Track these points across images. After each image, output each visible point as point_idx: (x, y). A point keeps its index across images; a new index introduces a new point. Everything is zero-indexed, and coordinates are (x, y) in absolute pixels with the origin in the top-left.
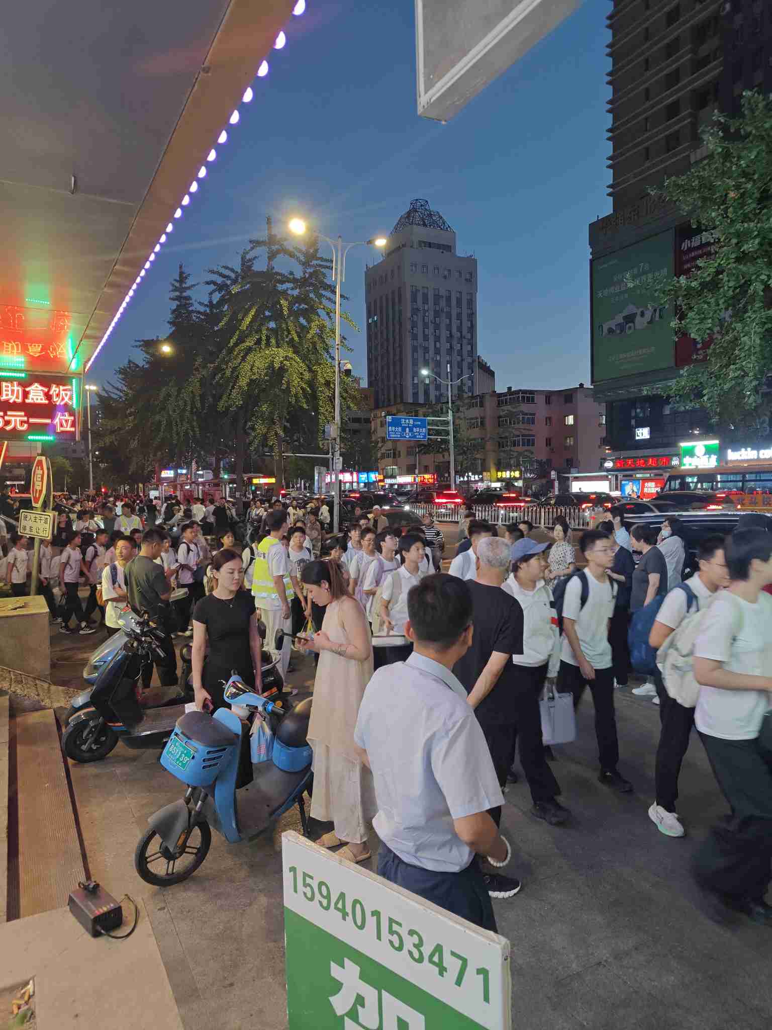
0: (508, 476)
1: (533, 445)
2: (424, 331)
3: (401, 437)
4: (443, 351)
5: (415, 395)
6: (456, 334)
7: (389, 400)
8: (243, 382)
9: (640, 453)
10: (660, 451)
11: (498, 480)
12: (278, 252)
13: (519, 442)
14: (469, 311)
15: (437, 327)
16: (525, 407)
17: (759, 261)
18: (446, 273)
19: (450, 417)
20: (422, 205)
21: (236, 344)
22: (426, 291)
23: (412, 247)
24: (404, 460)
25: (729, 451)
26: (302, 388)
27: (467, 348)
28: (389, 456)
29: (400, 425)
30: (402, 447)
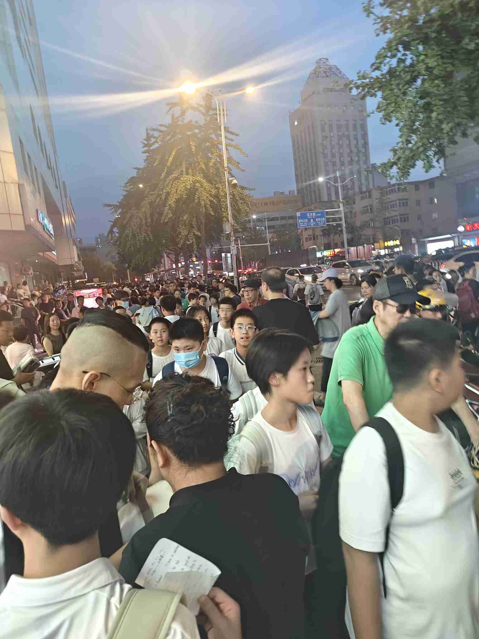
0: (392, 244)
2: (332, 151)
3: (308, 226)
4: (346, 162)
5: (329, 195)
6: (355, 150)
8: (172, 201)
11: (385, 248)
12: (187, 109)
13: (397, 219)
14: (362, 133)
15: (341, 146)
16: (401, 195)
18: (345, 108)
19: (341, 208)
20: (324, 63)
21: (166, 176)
22: (331, 123)
23: (319, 93)
26: (210, 201)
27: (363, 158)
28: (310, 239)
29: (307, 218)
30: (318, 232)
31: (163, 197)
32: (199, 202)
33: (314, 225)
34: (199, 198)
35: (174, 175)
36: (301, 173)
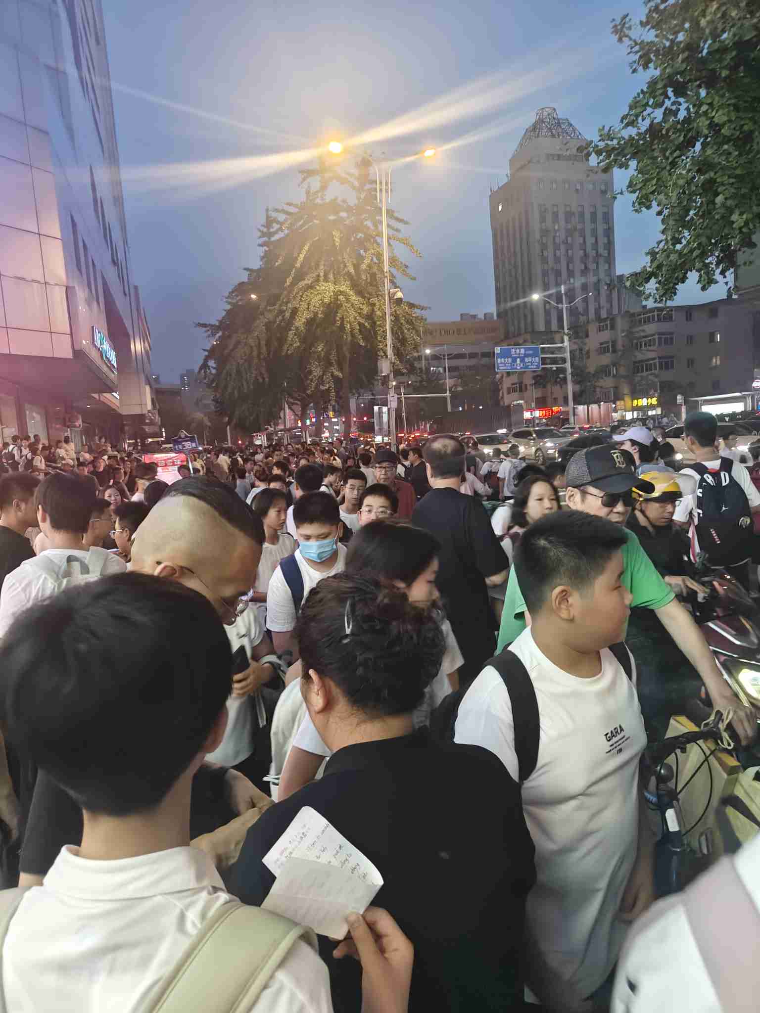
0: (645, 404)
2: (555, 255)
3: (512, 369)
4: (577, 272)
5: (548, 322)
6: (592, 253)
7: (519, 328)
8: (300, 322)
11: (634, 409)
12: (330, 180)
13: (655, 364)
14: (606, 227)
15: (569, 247)
16: (663, 327)
18: (579, 187)
19: (566, 344)
20: (549, 114)
21: (293, 284)
22: (555, 210)
23: (538, 162)
24: (535, 393)
26: (360, 324)
27: (603, 267)
28: (514, 390)
29: (511, 357)
30: (528, 380)
31: (287, 315)
32: (342, 324)
33: (521, 368)
34: (342, 319)
35: (306, 282)
36: (505, 287)
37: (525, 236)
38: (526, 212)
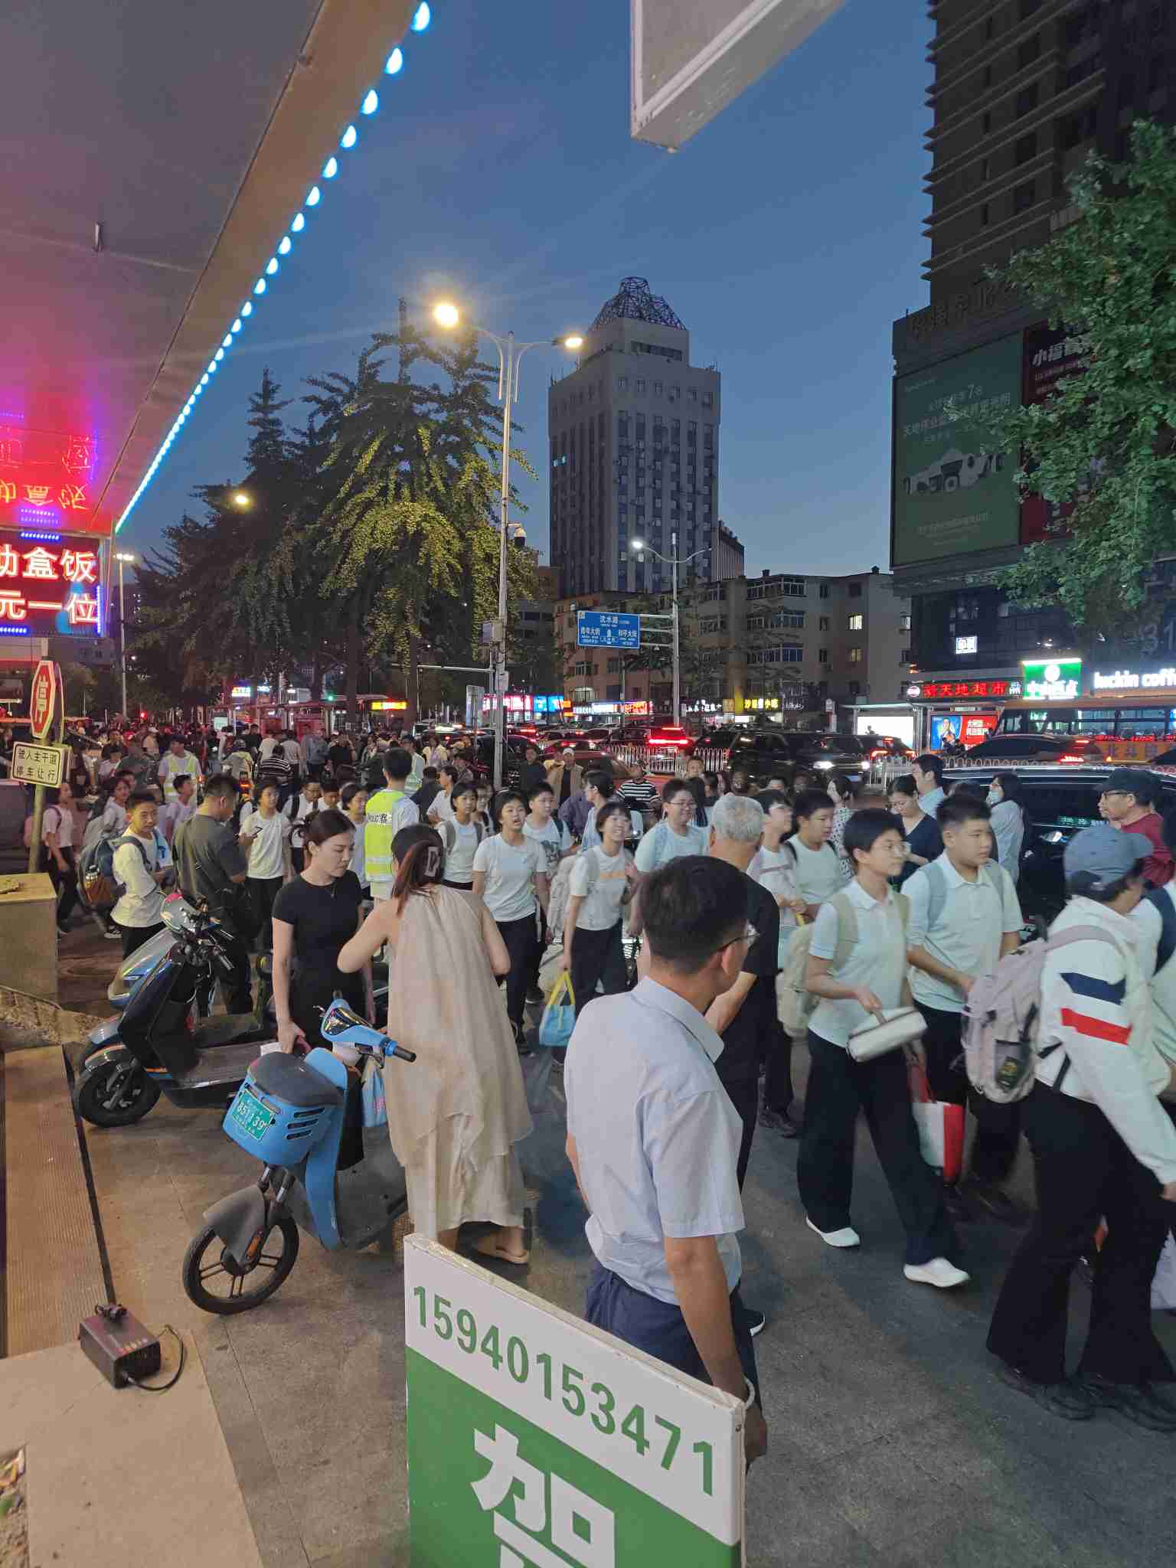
0: (761, 706)
1: (800, 659)
3: (600, 643)
4: (667, 513)
5: (623, 578)
6: (687, 488)
7: (582, 584)
8: (359, 553)
9: (961, 674)
10: (991, 673)
11: (746, 712)
12: (416, 353)
13: (778, 654)
14: (707, 453)
15: (658, 475)
16: (790, 602)
17: (1150, 383)
18: (674, 393)
19: (674, 614)
20: (638, 287)
21: (349, 495)
22: (641, 420)
23: (621, 351)
24: (602, 679)
25: (1097, 675)
26: (449, 565)
27: (702, 508)
29: (597, 625)
30: (600, 659)
31: (336, 538)
32: (428, 564)
33: (612, 644)
34: (428, 556)
37: (596, 451)
38: (601, 416)
